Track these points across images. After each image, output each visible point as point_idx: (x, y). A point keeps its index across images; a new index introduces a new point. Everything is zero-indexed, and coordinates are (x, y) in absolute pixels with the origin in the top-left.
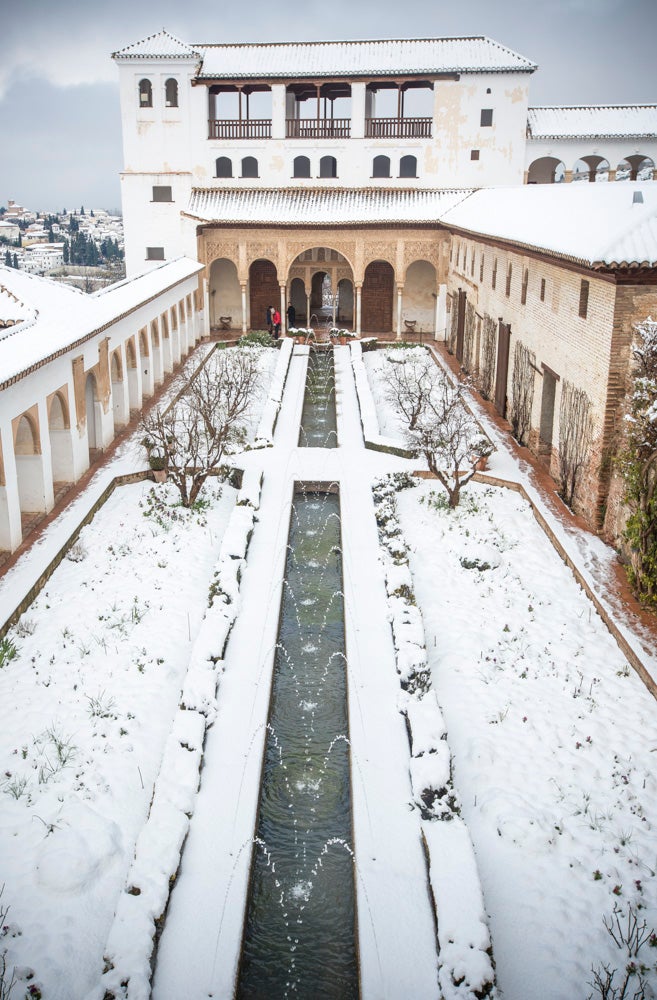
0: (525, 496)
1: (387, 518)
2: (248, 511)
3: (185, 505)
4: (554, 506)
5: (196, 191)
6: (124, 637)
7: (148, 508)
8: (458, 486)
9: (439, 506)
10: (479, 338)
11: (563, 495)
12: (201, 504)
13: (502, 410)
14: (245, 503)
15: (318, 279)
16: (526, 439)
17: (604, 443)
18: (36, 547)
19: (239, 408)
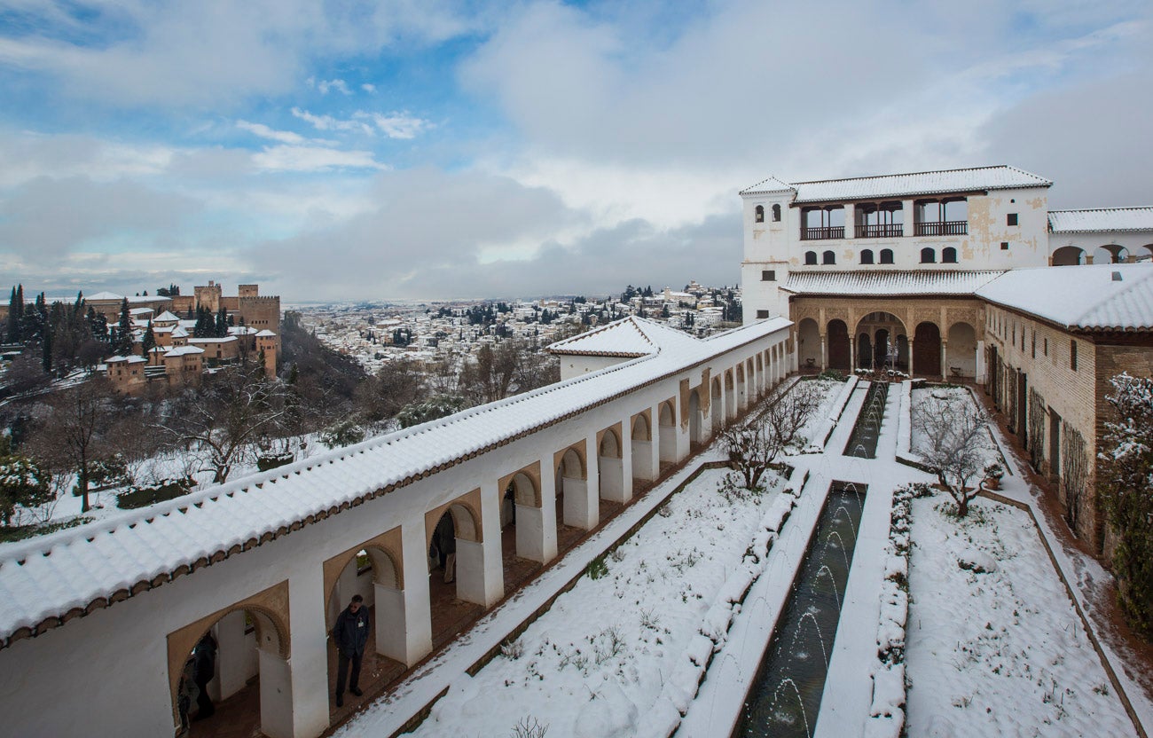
0: (1032, 517)
1: (899, 518)
2: (790, 498)
3: (748, 488)
4: (1058, 528)
5: (792, 274)
6: (680, 574)
7: (722, 486)
8: (966, 500)
9: (949, 514)
10: (1006, 383)
11: (1069, 519)
12: (760, 489)
13: (1022, 442)
14: (789, 491)
15: (882, 336)
16: (1041, 467)
17: (1097, 477)
18: (640, 503)
19: (799, 424)
